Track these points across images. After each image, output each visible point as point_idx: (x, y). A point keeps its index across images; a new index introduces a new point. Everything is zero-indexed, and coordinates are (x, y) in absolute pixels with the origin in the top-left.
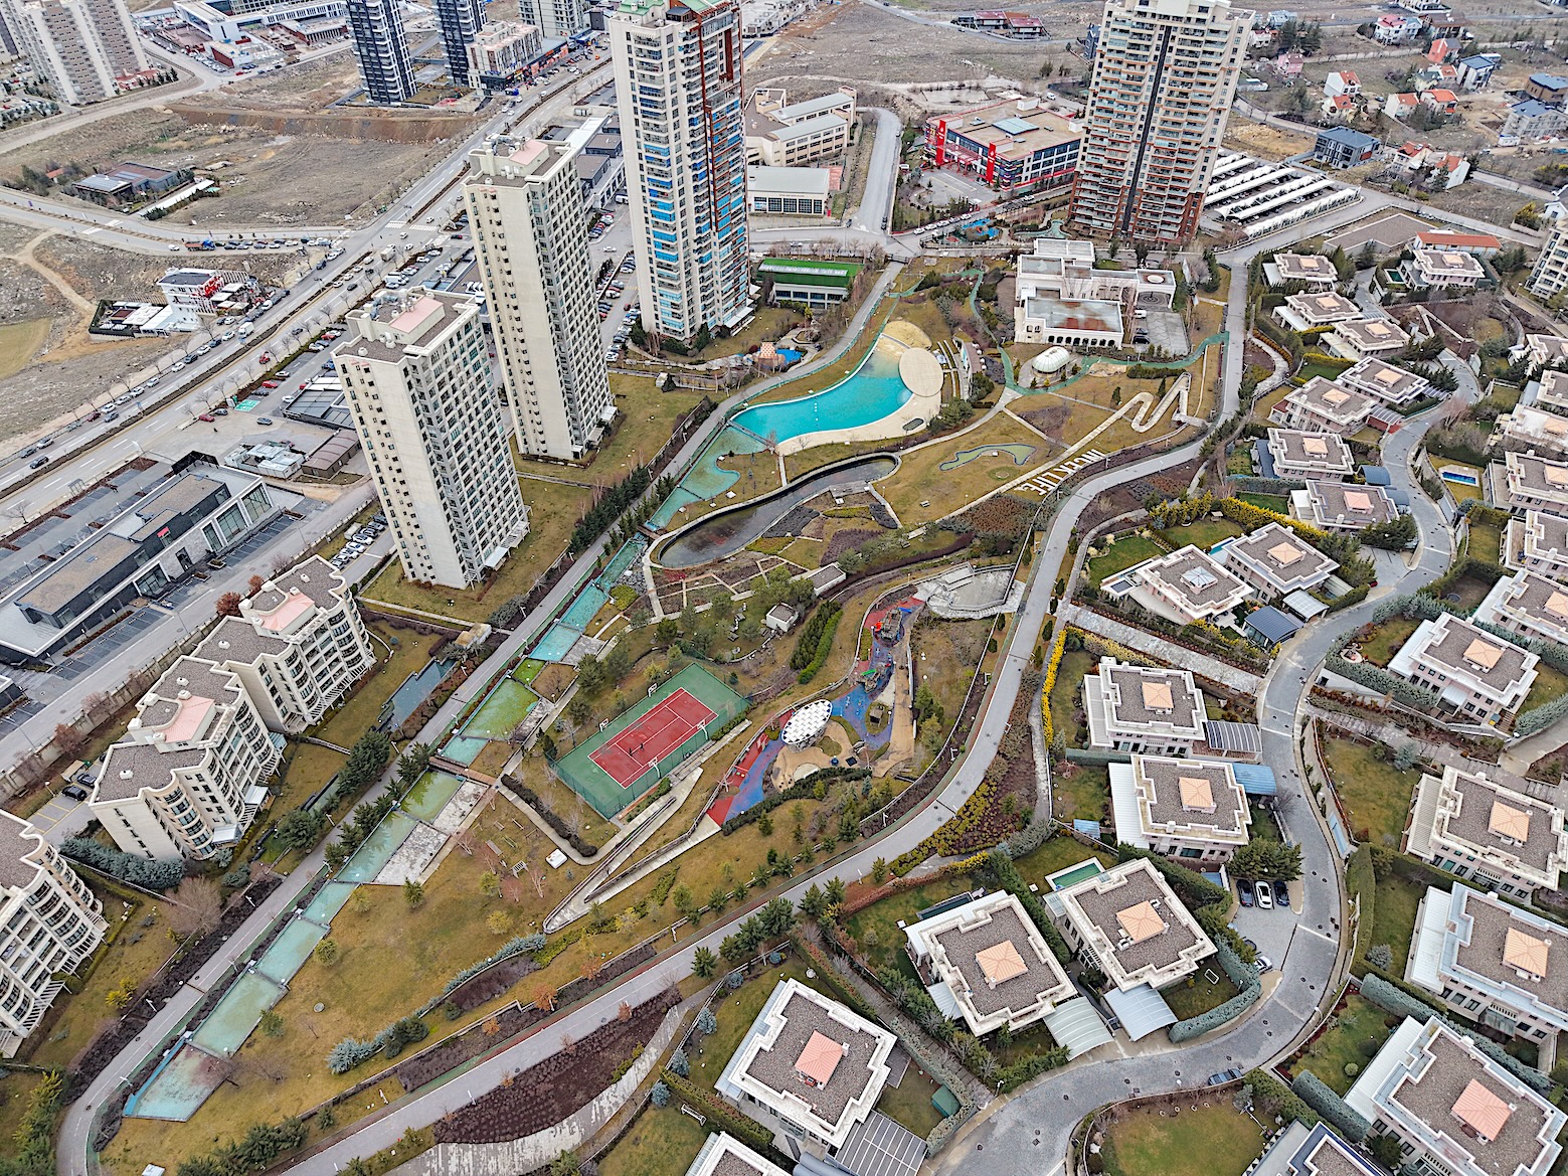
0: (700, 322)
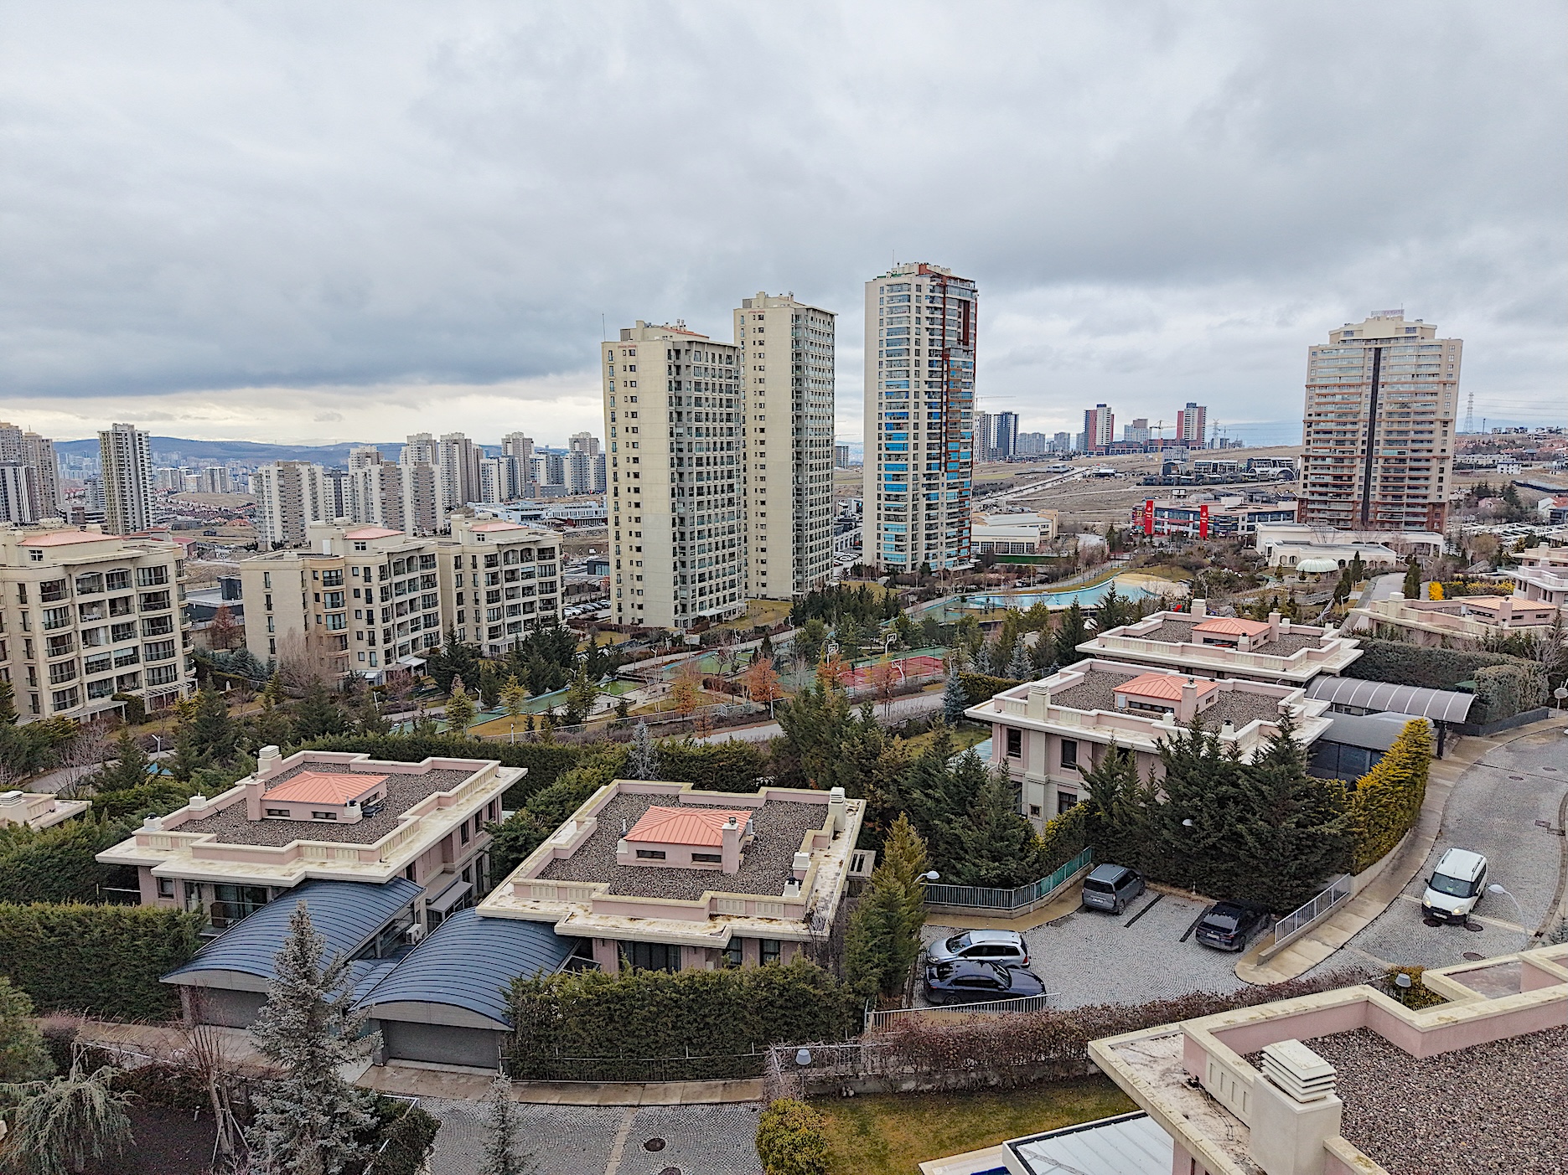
0: (921, 560)
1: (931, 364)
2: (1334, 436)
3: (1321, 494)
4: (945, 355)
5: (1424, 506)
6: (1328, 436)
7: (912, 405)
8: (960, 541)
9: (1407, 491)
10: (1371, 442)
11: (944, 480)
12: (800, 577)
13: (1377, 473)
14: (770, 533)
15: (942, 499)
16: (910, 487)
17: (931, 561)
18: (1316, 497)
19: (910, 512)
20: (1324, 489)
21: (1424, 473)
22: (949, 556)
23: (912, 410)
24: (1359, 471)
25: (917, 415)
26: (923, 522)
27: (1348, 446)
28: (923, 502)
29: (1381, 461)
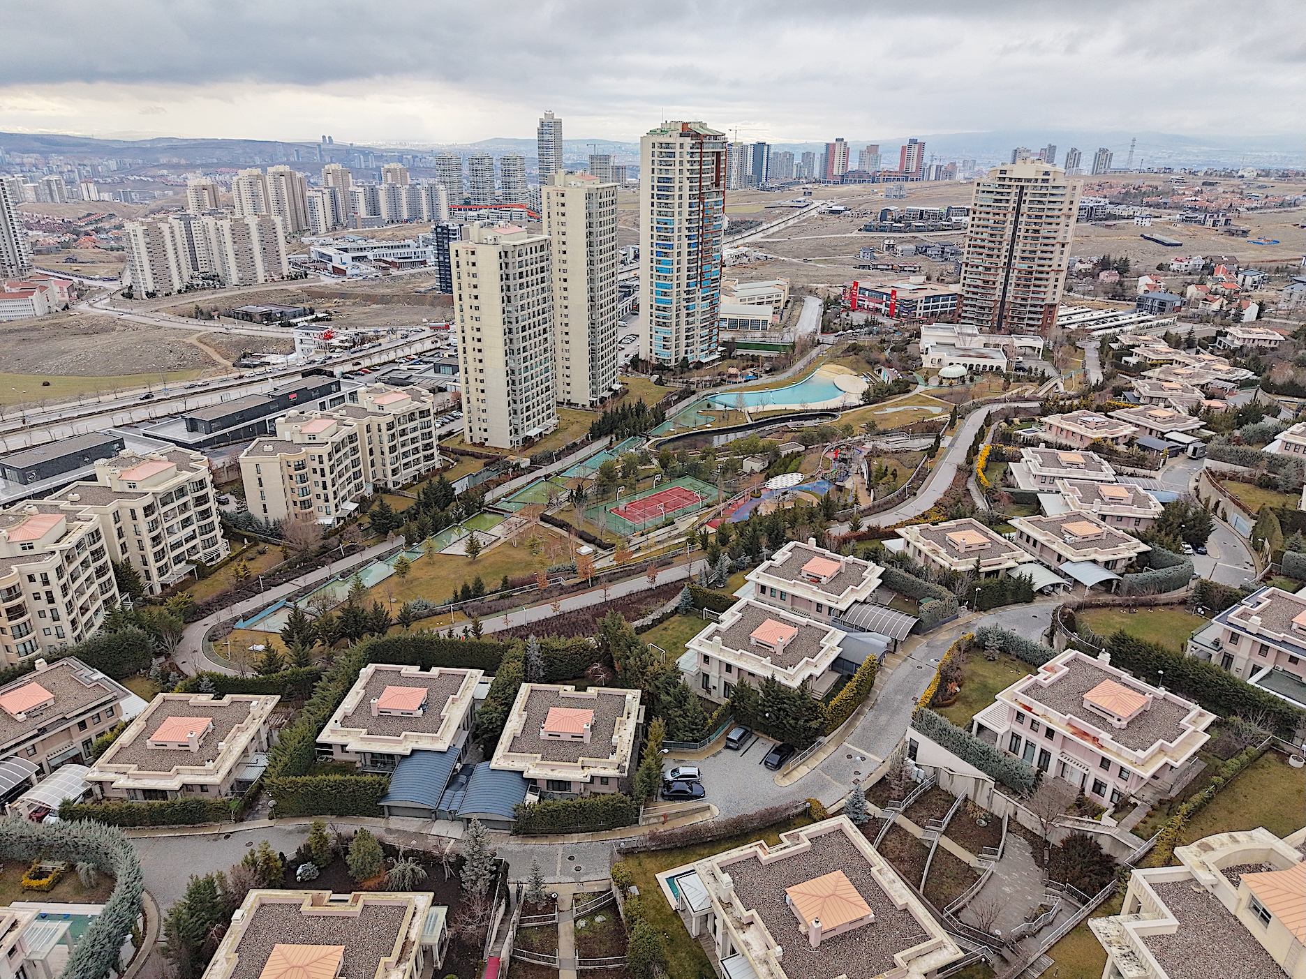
0: (682, 355)
1: (691, 205)
2: (986, 251)
3: (974, 293)
4: (701, 197)
5: (1041, 307)
6: (981, 250)
7: (676, 238)
8: (710, 338)
9: (1031, 295)
10: (1010, 257)
11: (699, 294)
12: (594, 387)
13: (1013, 280)
14: (573, 355)
15: (698, 309)
16: (674, 301)
17: (689, 356)
18: (970, 295)
19: (674, 320)
20: (975, 290)
21: (1044, 283)
22: (702, 351)
23: (676, 242)
24: (1001, 278)
25: (680, 246)
26: (683, 326)
27: (994, 259)
28: (684, 312)
29: (1016, 271)
